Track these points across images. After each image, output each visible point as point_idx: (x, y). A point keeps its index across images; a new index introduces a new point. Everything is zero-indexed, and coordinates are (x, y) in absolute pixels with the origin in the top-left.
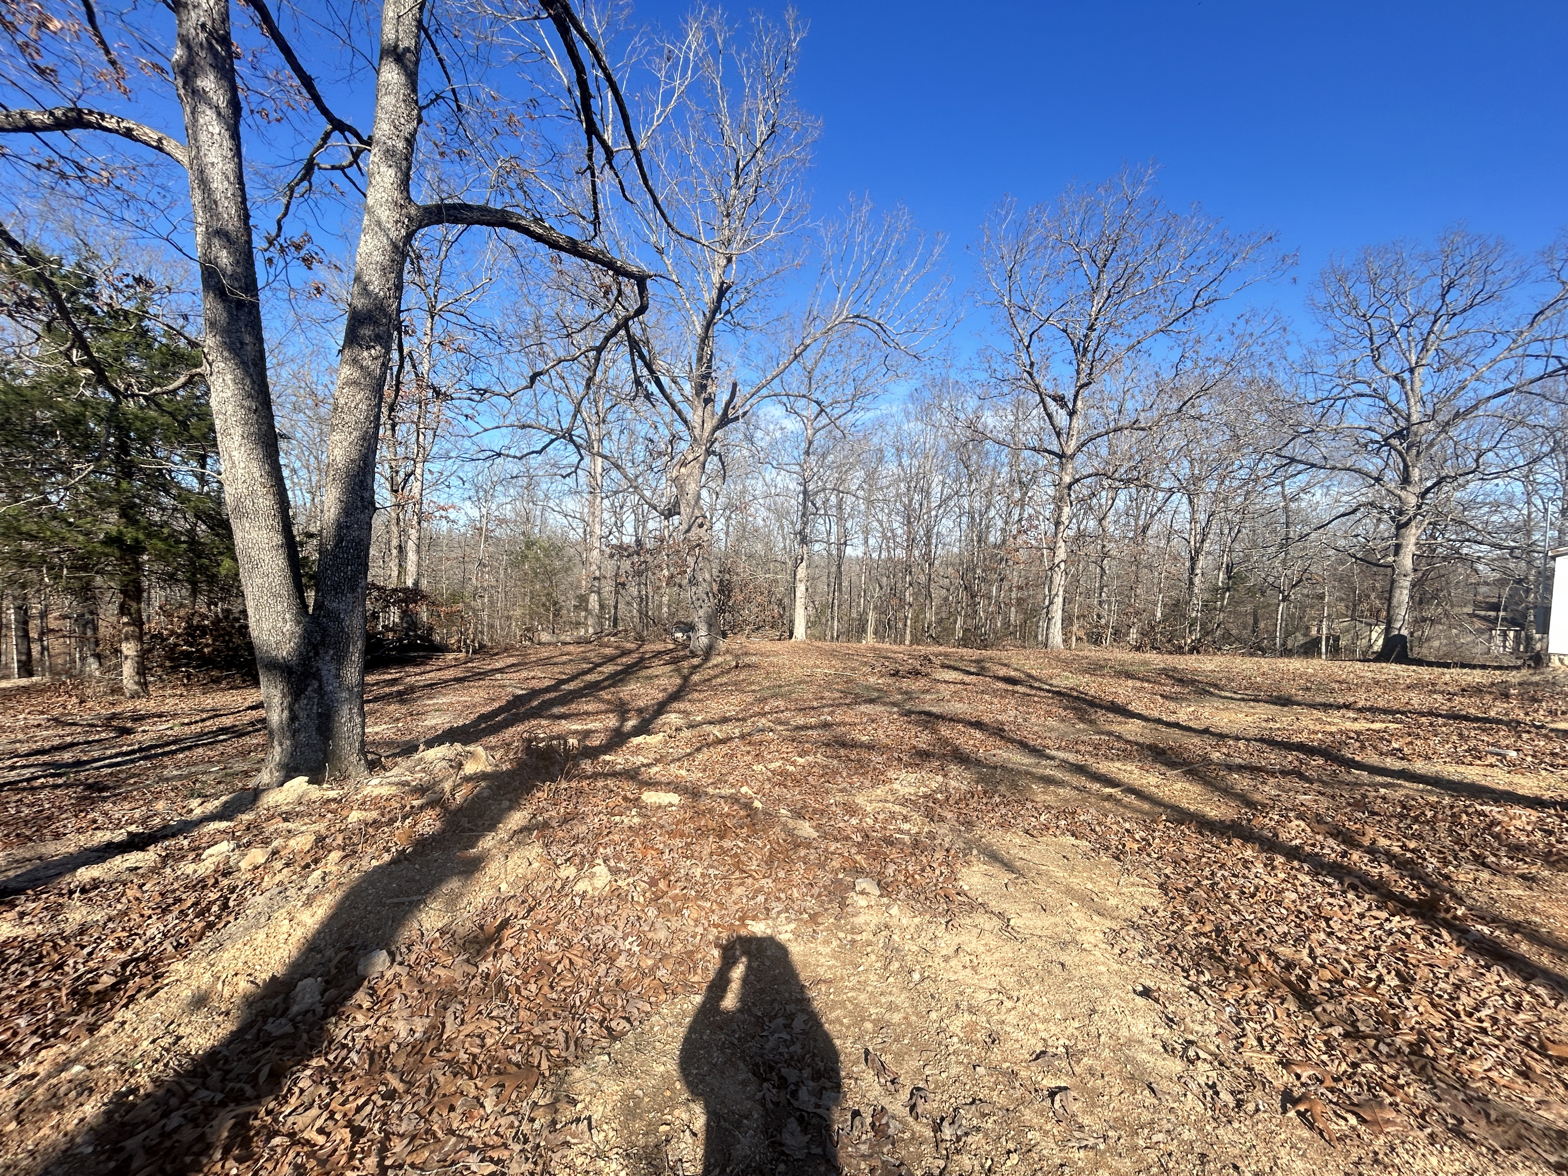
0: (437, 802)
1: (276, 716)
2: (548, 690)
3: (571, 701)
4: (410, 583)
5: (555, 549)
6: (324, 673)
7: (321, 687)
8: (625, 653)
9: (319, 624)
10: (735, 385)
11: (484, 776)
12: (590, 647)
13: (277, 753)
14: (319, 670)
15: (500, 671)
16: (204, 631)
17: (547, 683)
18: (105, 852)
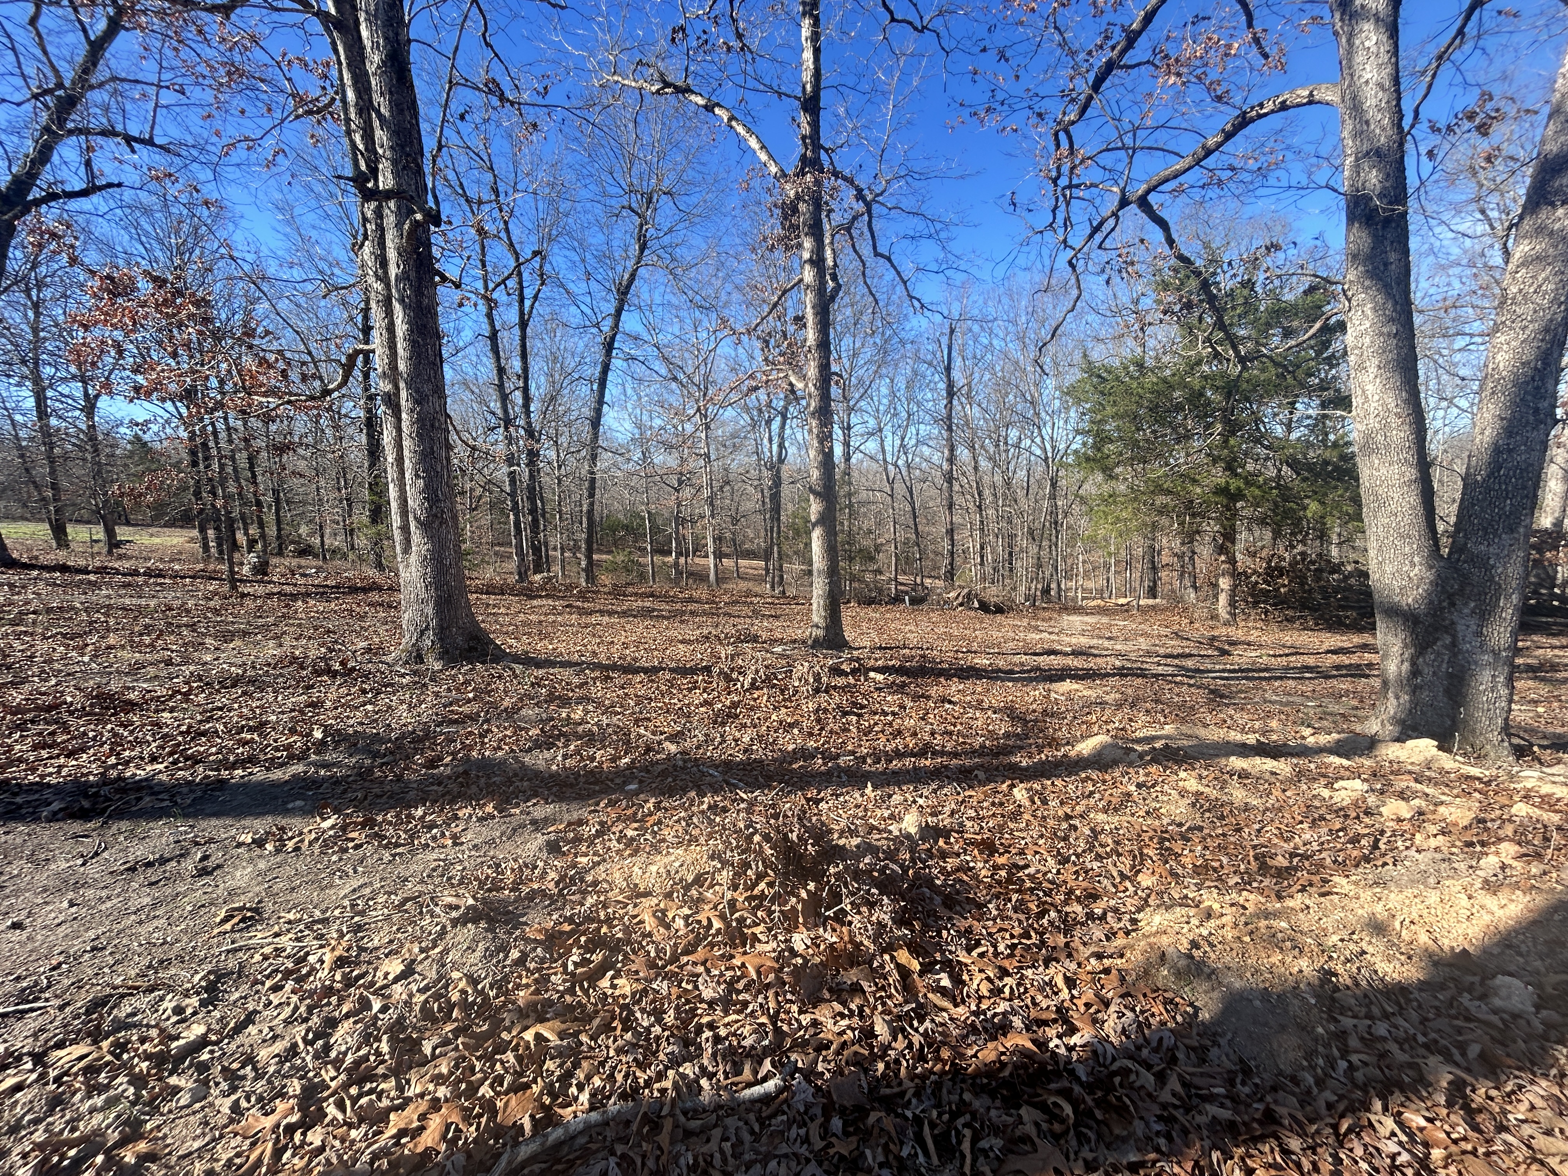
1: (1394, 668)
6: (1460, 628)
7: (1454, 644)
9: (1457, 570)
13: (1392, 706)
14: (1453, 623)
16: (1281, 572)
18: (1244, 750)
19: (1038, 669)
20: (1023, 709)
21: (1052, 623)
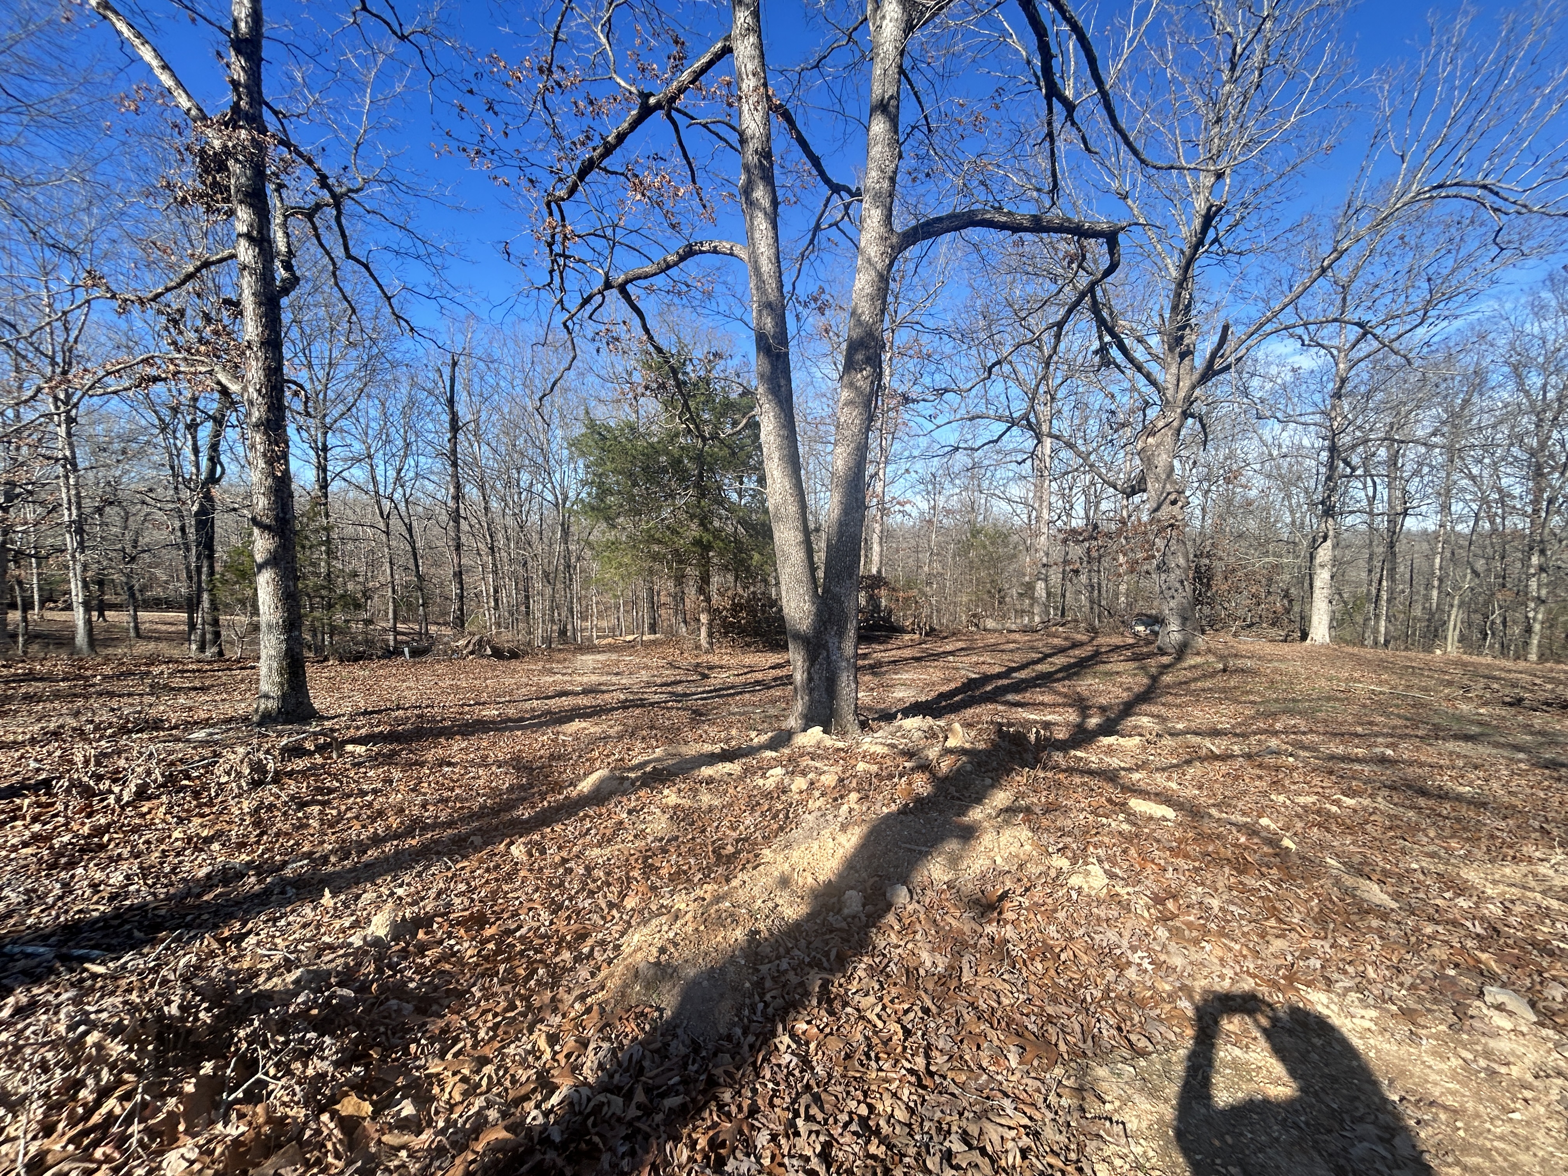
0: (924, 767)
1: (799, 677)
2: (999, 676)
3: (1025, 690)
4: (874, 571)
5: (1001, 536)
6: (830, 645)
7: (828, 657)
8: (1075, 645)
9: (827, 604)
10: (1226, 328)
11: (963, 751)
12: (1037, 636)
13: (799, 706)
14: (827, 642)
15: (951, 653)
16: (741, 607)
17: (997, 669)
18: (712, 759)
19: (549, 712)
20: (530, 758)
21: (567, 664)
